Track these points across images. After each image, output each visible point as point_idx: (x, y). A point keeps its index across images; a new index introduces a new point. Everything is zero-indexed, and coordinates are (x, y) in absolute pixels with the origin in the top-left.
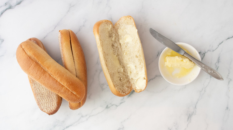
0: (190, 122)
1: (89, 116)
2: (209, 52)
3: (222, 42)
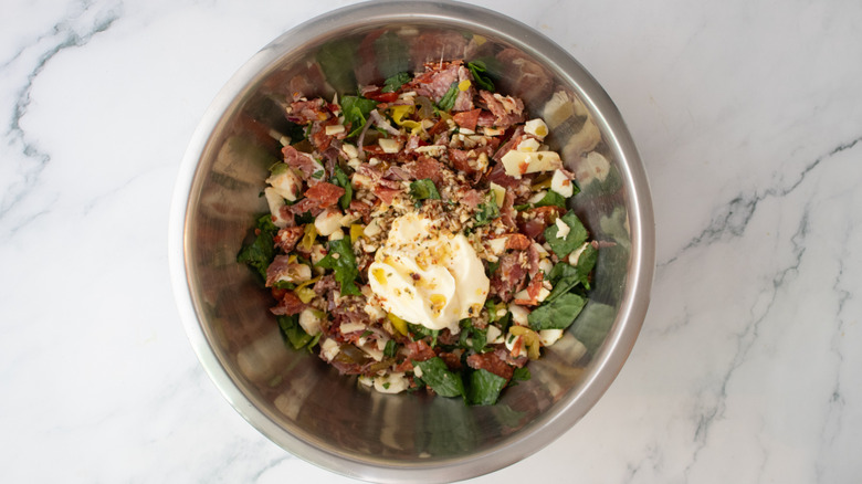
0: (704, 442)
2: (768, 196)
3: (817, 162)
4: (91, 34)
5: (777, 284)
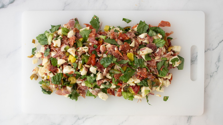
0: (190, 123)
1: (86, 119)
4: (9, 4)
5: (211, 76)
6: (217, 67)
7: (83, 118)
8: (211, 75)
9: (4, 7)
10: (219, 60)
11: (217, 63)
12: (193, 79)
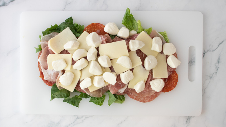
0: (189, 124)
1: (85, 118)
2: (208, 52)
3: (223, 42)
4: (10, 2)
5: (211, 78)
6: (217, 68)
7: (82, 117)
8: (211, 76)
9: (5, 5)
10: (219, 62)
11: (217, 65)
12: (191, 79)
